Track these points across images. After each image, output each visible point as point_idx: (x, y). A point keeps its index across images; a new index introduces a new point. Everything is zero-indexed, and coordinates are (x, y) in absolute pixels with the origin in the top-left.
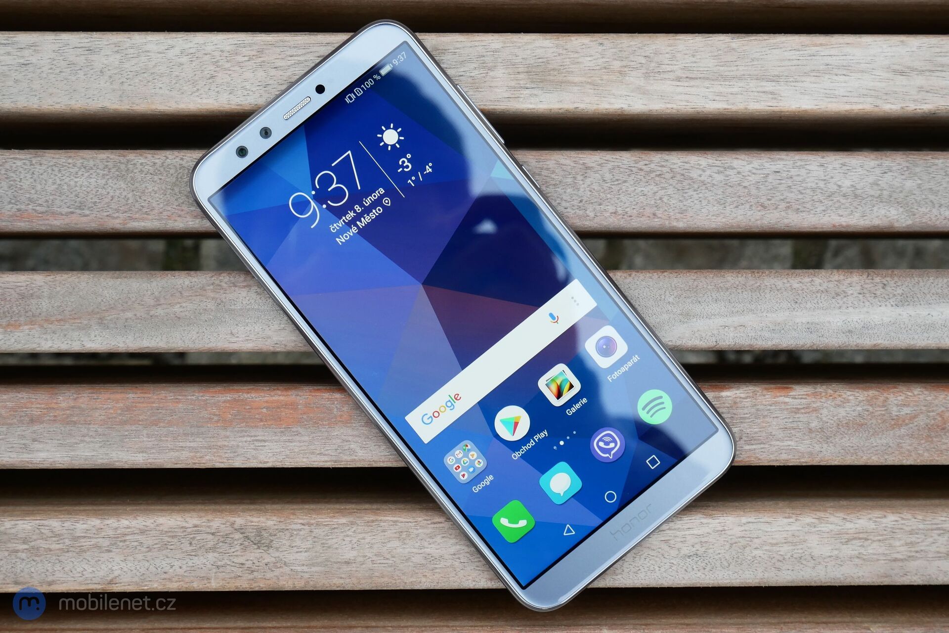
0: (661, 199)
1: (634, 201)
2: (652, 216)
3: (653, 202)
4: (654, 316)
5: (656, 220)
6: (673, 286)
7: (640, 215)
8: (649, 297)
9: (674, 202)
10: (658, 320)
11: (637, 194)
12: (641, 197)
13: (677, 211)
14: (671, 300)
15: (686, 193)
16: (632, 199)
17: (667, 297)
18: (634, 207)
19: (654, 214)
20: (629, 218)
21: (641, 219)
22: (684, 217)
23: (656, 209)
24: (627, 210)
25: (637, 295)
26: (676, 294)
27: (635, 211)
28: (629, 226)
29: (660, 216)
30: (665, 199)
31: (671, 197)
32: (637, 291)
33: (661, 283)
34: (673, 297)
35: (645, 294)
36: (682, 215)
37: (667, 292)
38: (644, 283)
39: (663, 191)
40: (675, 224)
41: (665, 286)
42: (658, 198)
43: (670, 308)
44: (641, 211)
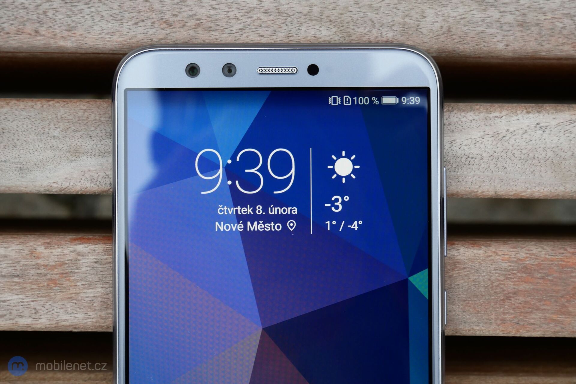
0: (45, 13)
1: (13, 15)
2: (33, 33)
3: (35, 17)
4: (36, 153)
5: (39, 38)
6: (59, 117)
7: (19, 32)
8: (30, 130)
9: (60, 17)
10: (41, 157)
11: (16, 7)
12: (21, 11)
13: (64, 28)
14: (56, 133)
15: (75, 6)
16: (10, 13)
17: (52, 130)
18: (12, 22)
19: (37, 32)
20: (6, 36)
21: (21, 37)
22: (73, 35)
23: (38, 25)
24: (4, 25)
25: (15, 127)
26: (62, 127)
27: (13, 27)
28: (7, 45)
29: (43, 33)
30: (50, 14)
31: (57, 11)
32: (15, 122)
33: (45, 114)
34: (58, 130)
35: (25, 126)
36: (70, 33)
37: (52, 125)
38: (24, 113)
39: (48, 4)
40: (62, 43)
41: (49, 117)
42: (41, 12)
43: (55, 144)
44: (20, 27)
